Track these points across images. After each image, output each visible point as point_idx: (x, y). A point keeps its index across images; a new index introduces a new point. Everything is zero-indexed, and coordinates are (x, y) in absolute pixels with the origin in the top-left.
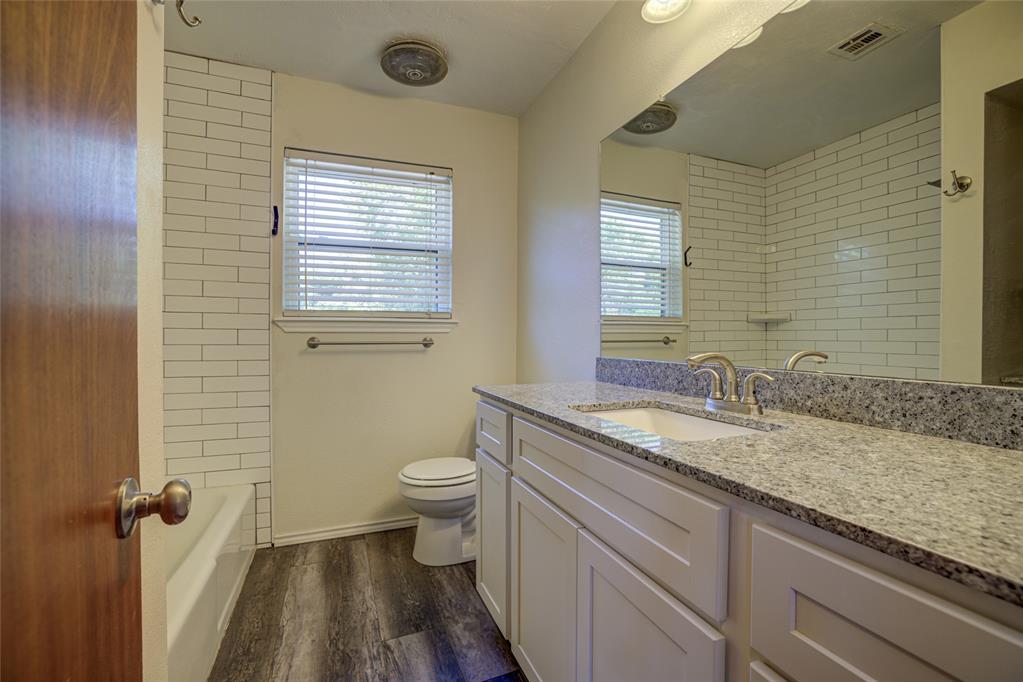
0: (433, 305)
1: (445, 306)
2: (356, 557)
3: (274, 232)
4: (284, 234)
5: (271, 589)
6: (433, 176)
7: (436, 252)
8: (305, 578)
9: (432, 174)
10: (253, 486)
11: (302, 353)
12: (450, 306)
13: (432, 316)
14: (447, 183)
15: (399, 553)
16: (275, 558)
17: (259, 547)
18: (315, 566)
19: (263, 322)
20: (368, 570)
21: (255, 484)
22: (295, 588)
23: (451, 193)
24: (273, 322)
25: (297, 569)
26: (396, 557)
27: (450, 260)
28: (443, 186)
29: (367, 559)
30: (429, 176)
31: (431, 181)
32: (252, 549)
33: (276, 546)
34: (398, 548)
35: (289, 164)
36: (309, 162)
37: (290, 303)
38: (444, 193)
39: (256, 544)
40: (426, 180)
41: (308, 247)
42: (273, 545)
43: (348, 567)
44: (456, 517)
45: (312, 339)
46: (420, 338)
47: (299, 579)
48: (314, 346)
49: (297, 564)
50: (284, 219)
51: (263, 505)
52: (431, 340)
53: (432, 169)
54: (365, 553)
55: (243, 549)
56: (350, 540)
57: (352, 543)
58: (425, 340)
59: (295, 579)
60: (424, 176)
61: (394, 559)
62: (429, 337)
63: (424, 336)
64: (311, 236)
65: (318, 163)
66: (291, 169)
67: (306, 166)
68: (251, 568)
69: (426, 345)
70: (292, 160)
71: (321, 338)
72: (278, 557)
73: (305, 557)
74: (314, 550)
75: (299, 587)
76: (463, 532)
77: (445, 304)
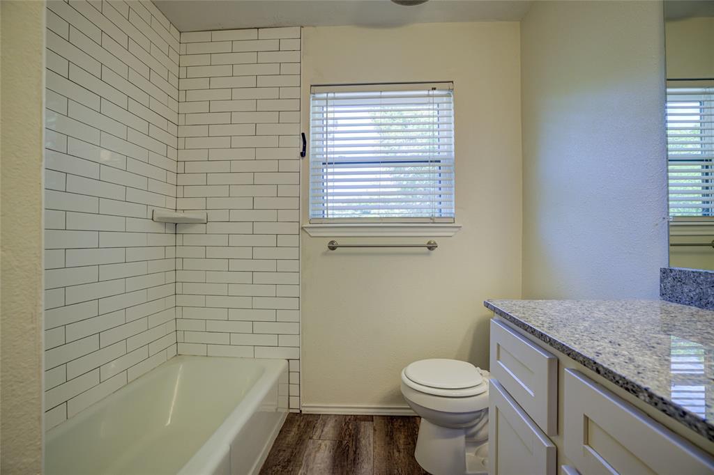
0: (437, 211)
1: (448, 211)
2: (363, 442)
3: (303, 154)
4: (311, 156)
5: (289, 461)
6: (436, 92)
7: (439, 161)
8: (318, 455)
9: (434, 89)
10: (287, 361)
11: (325, 254)
12: (453, 211)
13: (436, 221)
14: (449, 95)
15: (402, 447)
16: (299, 426)
17: (291, 411)
18: (328, 443)
19: (294, 228)
20: (372, 462)
21: (288, 360)
22: (308, 466)
23: (452, 105)
24: (302, 228)
25: (313, 443)
26: (399, 451)
27: (452, 168)
28: (445, 99)
29: (372, 448)
30: (431, 92)
31: (433, 96)
32: (285, 412)
33: (303, 413)
34: (401, 439)
35: (315, 99)
36: (329, 95)
37: (316, 212)
38: (445, 106)
39: (289, 408)
40: (429, 96)
41: (329, 165)
42: (301, 411)
43: (355, 452)
44: (460, 428)
45: (332, 242)
46: (425, 242)
47: (312, 456)
48: (333, 248)
49: (315, 437)
50: (310, 144)
51: (294, 378)
52: (435, 243)
53: (433, 84)
54: (372, 440)
55: (279, 410)
56: (361, 420)
57: (363, 423)
58: (429, 243)
59: (310, 455)
60: (426, 93)
61: (397, 454)
62: (433, 240)
63: (429, 240)
64: (332, 156)
65: (337, 95)
66: (317, 102)
67: (327, 99)
68: (280, 432)
69: (430, 248)
70: (318, 96)
71: (339, 242)
72: (302, 424)
73: (322, 431)
74: (331, 424)
75: (311, 467)
76: (466, 442)
77: (449, 209)
